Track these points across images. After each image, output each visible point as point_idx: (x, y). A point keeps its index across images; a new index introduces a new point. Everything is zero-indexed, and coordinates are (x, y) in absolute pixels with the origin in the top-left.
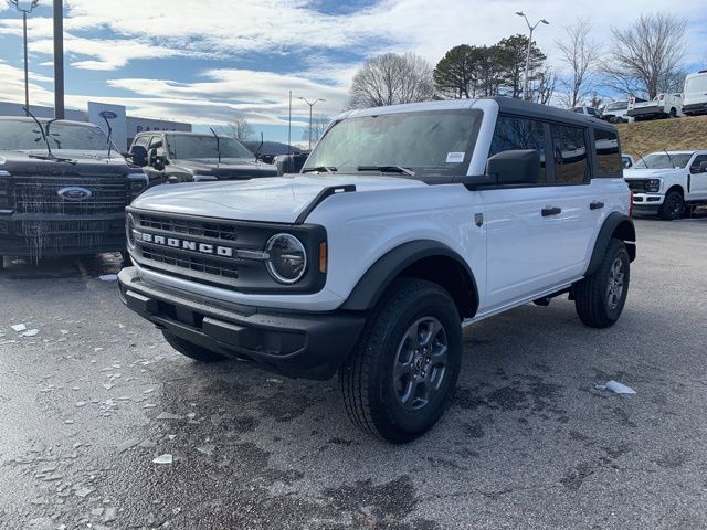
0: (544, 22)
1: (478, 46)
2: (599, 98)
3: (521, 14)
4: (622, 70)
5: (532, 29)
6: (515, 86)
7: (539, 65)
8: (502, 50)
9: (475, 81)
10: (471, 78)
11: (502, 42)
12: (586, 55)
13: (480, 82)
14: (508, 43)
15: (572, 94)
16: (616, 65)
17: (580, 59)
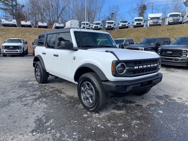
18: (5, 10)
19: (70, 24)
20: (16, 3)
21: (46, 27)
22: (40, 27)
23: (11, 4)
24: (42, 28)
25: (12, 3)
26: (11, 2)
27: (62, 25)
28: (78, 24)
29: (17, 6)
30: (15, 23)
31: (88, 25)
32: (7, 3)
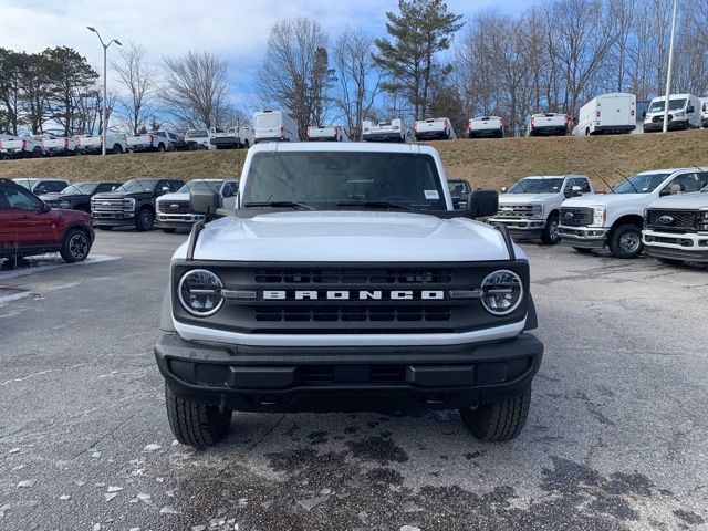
0: (116, 42)
1: (16, 51)
2: (158, 122)
3: (93, 30)
4: (179, 99)
5: (105, 47)
6: (67, 101)
7: (92, 83)
8: (46, 60)
9: (15, 90)
10: (10, 86)
11: (47, 52)
12: (142, 80)
13: (21, 92)
14: (53, 53)
15: (133, 116)
16: (173, 93)
17: (136, 83)
18: (393, 89)
19: (594, 114)
20: (429, 62)
21: (496, 134)
22: (475, 135)
23: (413, 67)
24: (481, 137)
25: (417, 65)
26: (413, 61)
27: (559, 120)
28: (634, 108)
29: (432, 73)
30: (399, 131)
31: (681, 107)
32: (402, 68)
